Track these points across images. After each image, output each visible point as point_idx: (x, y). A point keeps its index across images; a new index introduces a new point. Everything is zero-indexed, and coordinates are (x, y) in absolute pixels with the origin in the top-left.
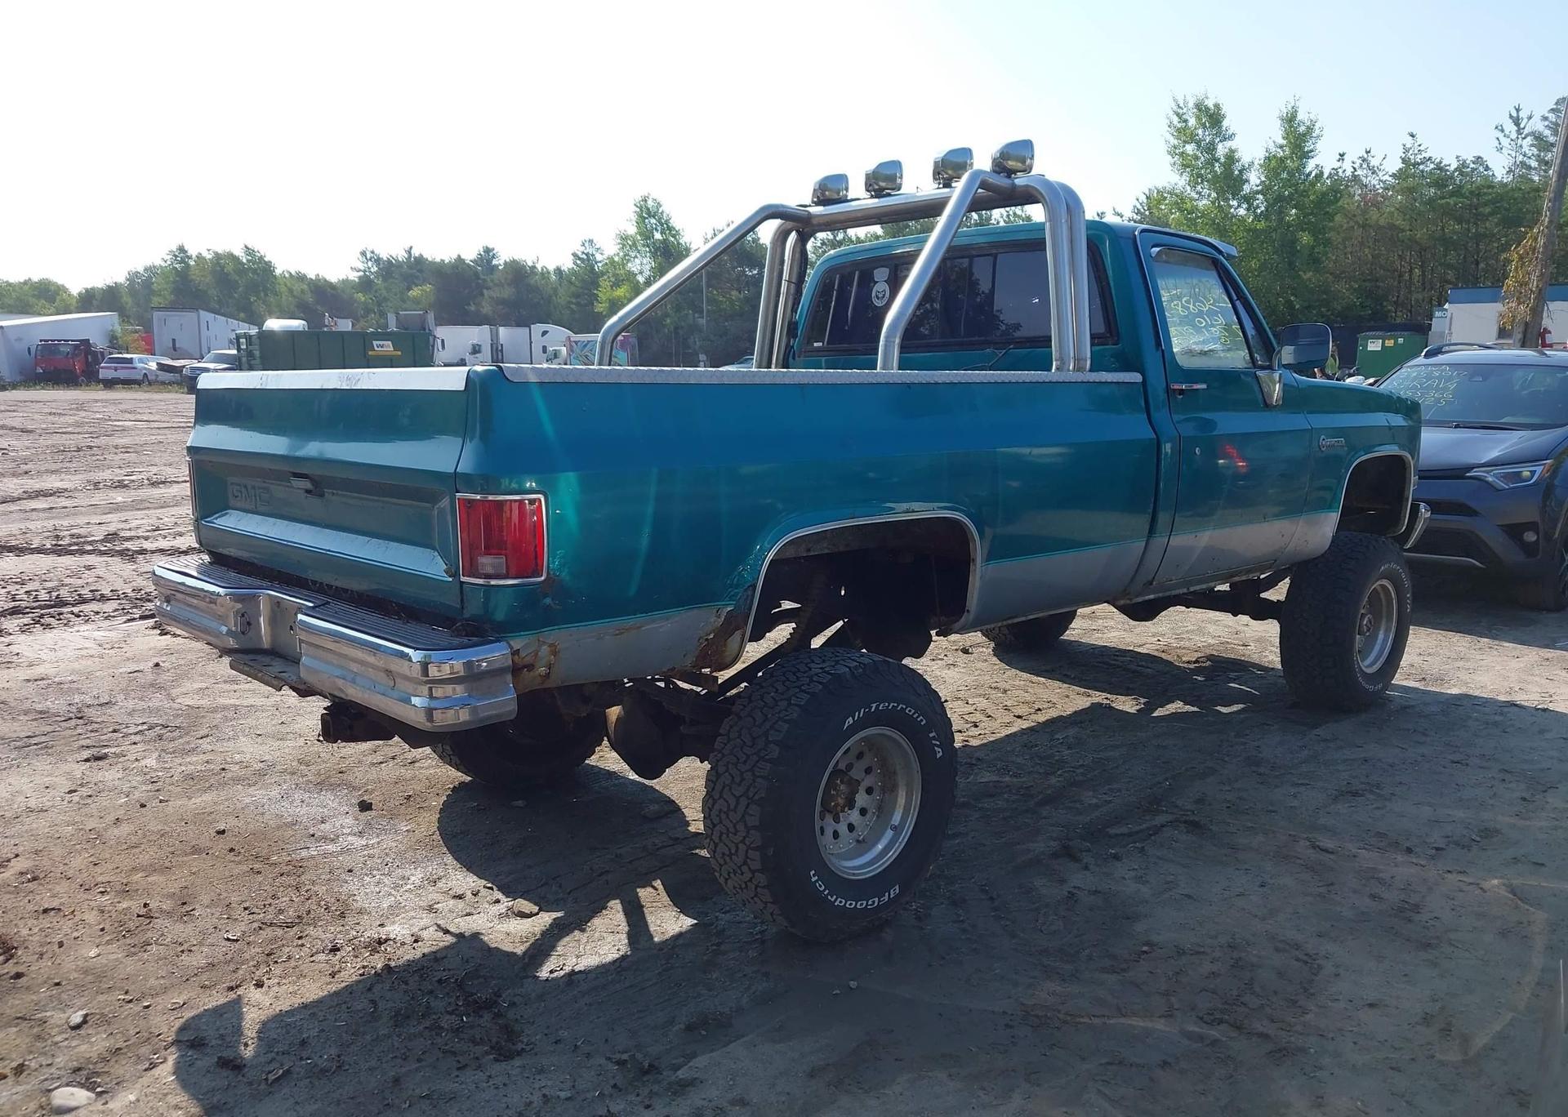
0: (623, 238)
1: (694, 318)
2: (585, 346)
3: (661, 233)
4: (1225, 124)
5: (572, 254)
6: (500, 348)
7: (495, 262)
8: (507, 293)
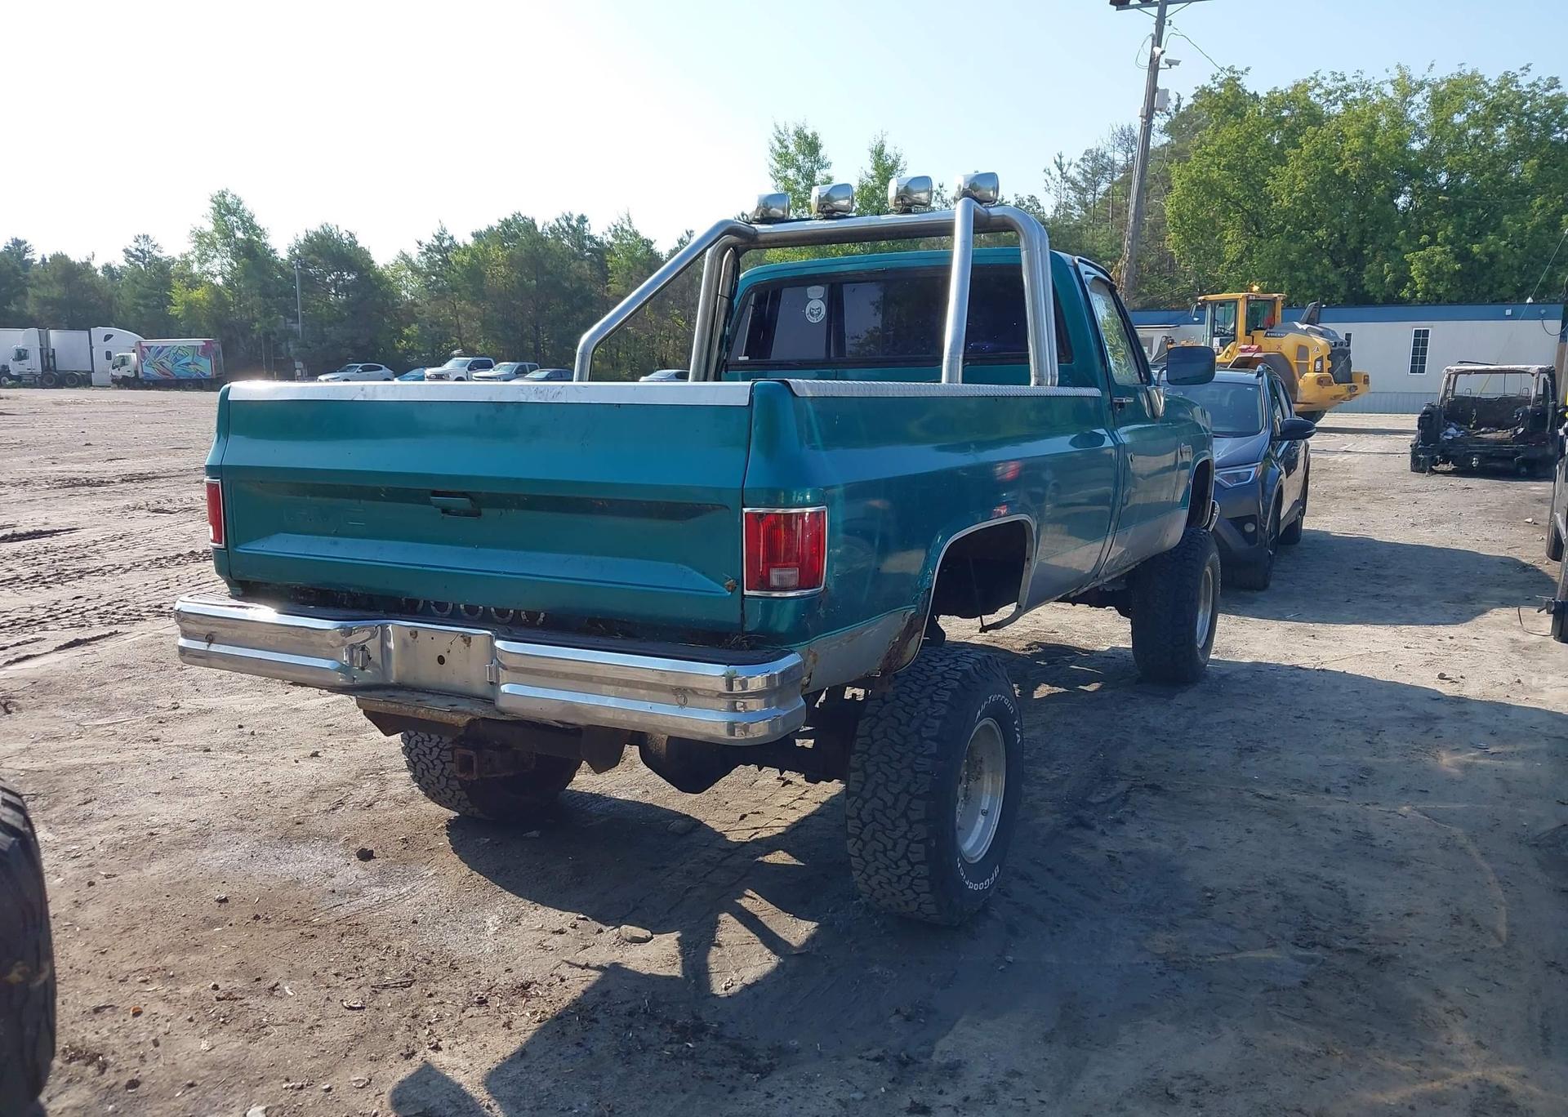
0: (200, 236)
1: (286, 323)
2: (160, 352)
3: (244, 233)
4: (822, 153)
5: (124, 251)
6: (51, 354)
7: (27, 256)
8: (56, 291)
